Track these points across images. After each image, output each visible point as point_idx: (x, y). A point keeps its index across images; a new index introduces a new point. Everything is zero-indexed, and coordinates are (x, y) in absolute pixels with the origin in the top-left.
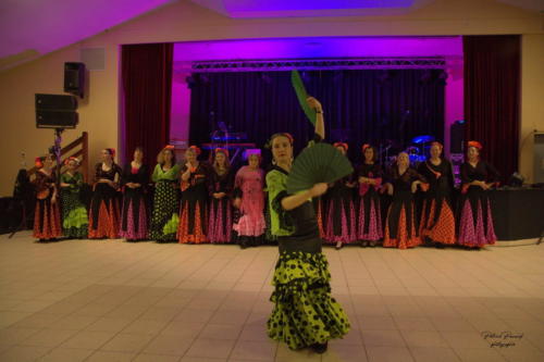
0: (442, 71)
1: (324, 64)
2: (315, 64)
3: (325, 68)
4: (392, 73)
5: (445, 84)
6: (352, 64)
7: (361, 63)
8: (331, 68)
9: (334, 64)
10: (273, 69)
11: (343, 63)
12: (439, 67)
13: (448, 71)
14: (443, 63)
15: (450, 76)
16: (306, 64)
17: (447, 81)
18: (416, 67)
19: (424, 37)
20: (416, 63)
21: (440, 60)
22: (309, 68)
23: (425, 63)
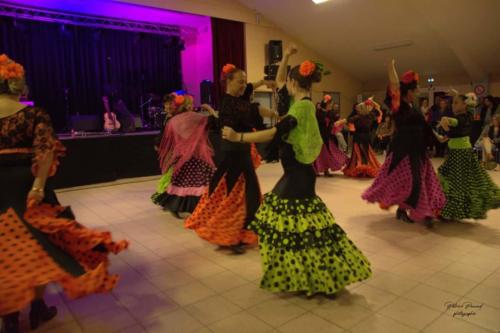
0: (180, 38)
1: (82, 20)
2: (72, 18)
3: (82, 24)
4: (143, 35)
5: (183, 49)
6: (107, 23)
7: (116, 24)
9: (90, 21)
10: (25, 16)
11: (99, 22)
13: (183, 38)
15: (186, 43)
16: (62, 17)
17: (184, 46)
18: (161, 32)
19: (181, 13)
20: (162, 29)
21: (178, 29)
22: (66, 22)
23: (167, 30)
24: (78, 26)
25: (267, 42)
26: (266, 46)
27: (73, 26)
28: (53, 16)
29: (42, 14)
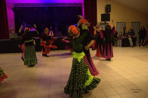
0: (82, 7)
7: (61, 5)
9: (54, 5)
18: (75, 6)
21: (81, 4)
22: (48, 6)
24: (51, 7)
25: (106, 6)
26: (105, 7)
27: (50, 7)
28: (44, 5)
29: (41, 5)
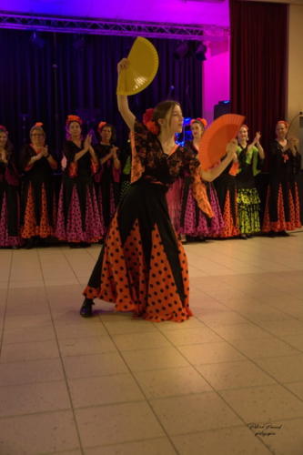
0: (200, 43)
1: (61, 24)
2: (48, 23)
5: (204, 58)
6: (95, 26)
7: (106, 27)
8: (69, 31)
9: (72, 25)
11: (84, 25)
12: (196, 38)
13: (207, 43)
14: (201, 34)
15: (208, 49)
16: (36, 22)
17: (206, 55)
18: (171, 36)
21: (197, 29)
23: (181, 32)
24: (57, 33)
28: (24, 22)
29: (12, 20)
